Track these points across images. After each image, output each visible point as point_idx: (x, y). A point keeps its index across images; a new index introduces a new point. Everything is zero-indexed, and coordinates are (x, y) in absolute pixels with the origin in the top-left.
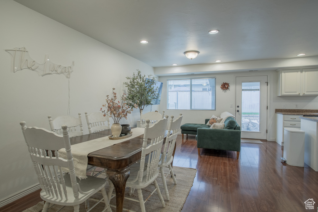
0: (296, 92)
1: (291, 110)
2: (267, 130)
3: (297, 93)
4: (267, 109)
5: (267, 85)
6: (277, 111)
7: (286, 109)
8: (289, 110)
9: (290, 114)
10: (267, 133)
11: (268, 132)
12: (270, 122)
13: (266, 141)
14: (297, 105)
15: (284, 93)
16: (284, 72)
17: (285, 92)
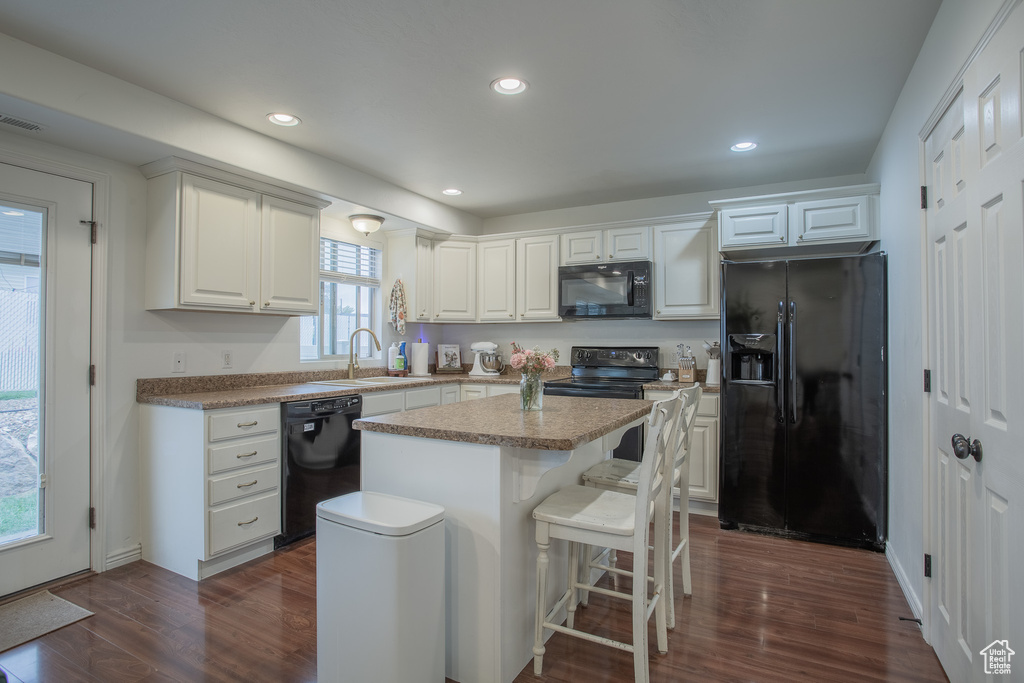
0: (240, 295)
1: (210, 379)
2: (92, 511)
3: (242, 301)
4: (92, 382)
5: (93, 241)
6: (151, 391)
7: (189, 379)
8: (201, 379)
9: (236, 405)
10: (92, 525)
11: (97, 520)
12: (110, 458)
13: (87, 577)
14: (227, 357)
15: (193, 297)
16: (195, 186)
17: (198, 291)
